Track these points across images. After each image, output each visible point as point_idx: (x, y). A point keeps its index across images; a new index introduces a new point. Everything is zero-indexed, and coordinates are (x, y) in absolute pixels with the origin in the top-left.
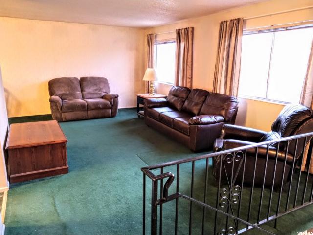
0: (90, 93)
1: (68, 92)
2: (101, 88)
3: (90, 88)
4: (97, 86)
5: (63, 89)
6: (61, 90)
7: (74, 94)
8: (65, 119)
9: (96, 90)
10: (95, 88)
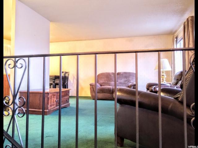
0: (121, 83)
1: (106, 82)
2: (129, 80)
3: (121, 80)
4: (126, 78)
5: (103, 79)
6: (102, 80)
7: (110, 83)
8: (98, 97)
9: (126, 81)
10: (125, 80)
